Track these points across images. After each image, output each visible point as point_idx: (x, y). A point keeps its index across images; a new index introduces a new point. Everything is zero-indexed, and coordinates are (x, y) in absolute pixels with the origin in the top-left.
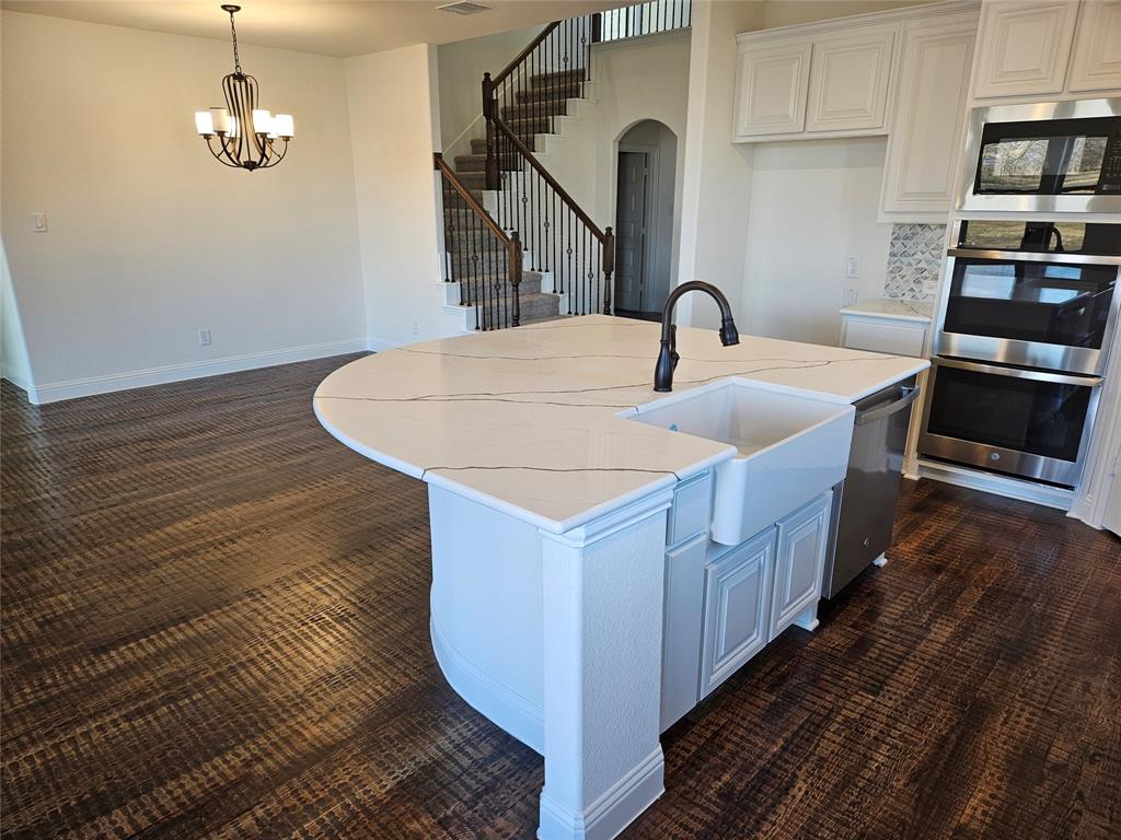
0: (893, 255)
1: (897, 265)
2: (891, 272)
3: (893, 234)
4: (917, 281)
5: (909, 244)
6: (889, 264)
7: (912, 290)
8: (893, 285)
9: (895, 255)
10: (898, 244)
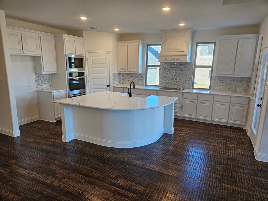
0: (36, 80)
1: (38, 82)
2: (37, 84)
3: (35, 76)
4: (42, 85)
5: (39, 78)
6: (36, 82)
7: (41, 87)
8: (38, 87)
9: (37, 80)
10: (37, 78)
